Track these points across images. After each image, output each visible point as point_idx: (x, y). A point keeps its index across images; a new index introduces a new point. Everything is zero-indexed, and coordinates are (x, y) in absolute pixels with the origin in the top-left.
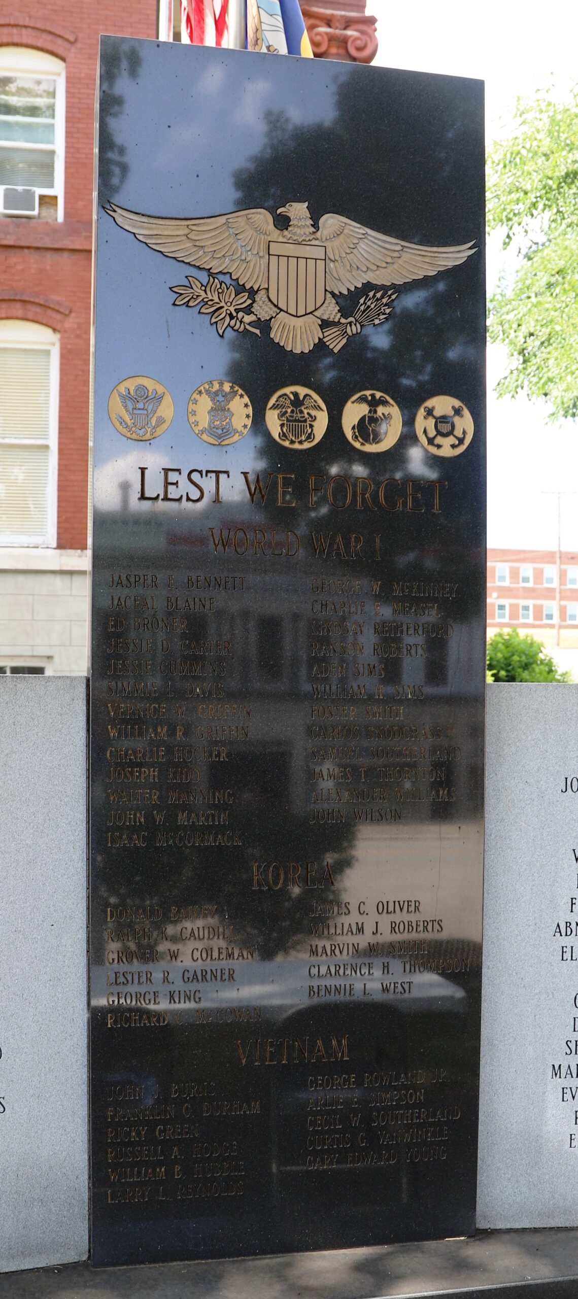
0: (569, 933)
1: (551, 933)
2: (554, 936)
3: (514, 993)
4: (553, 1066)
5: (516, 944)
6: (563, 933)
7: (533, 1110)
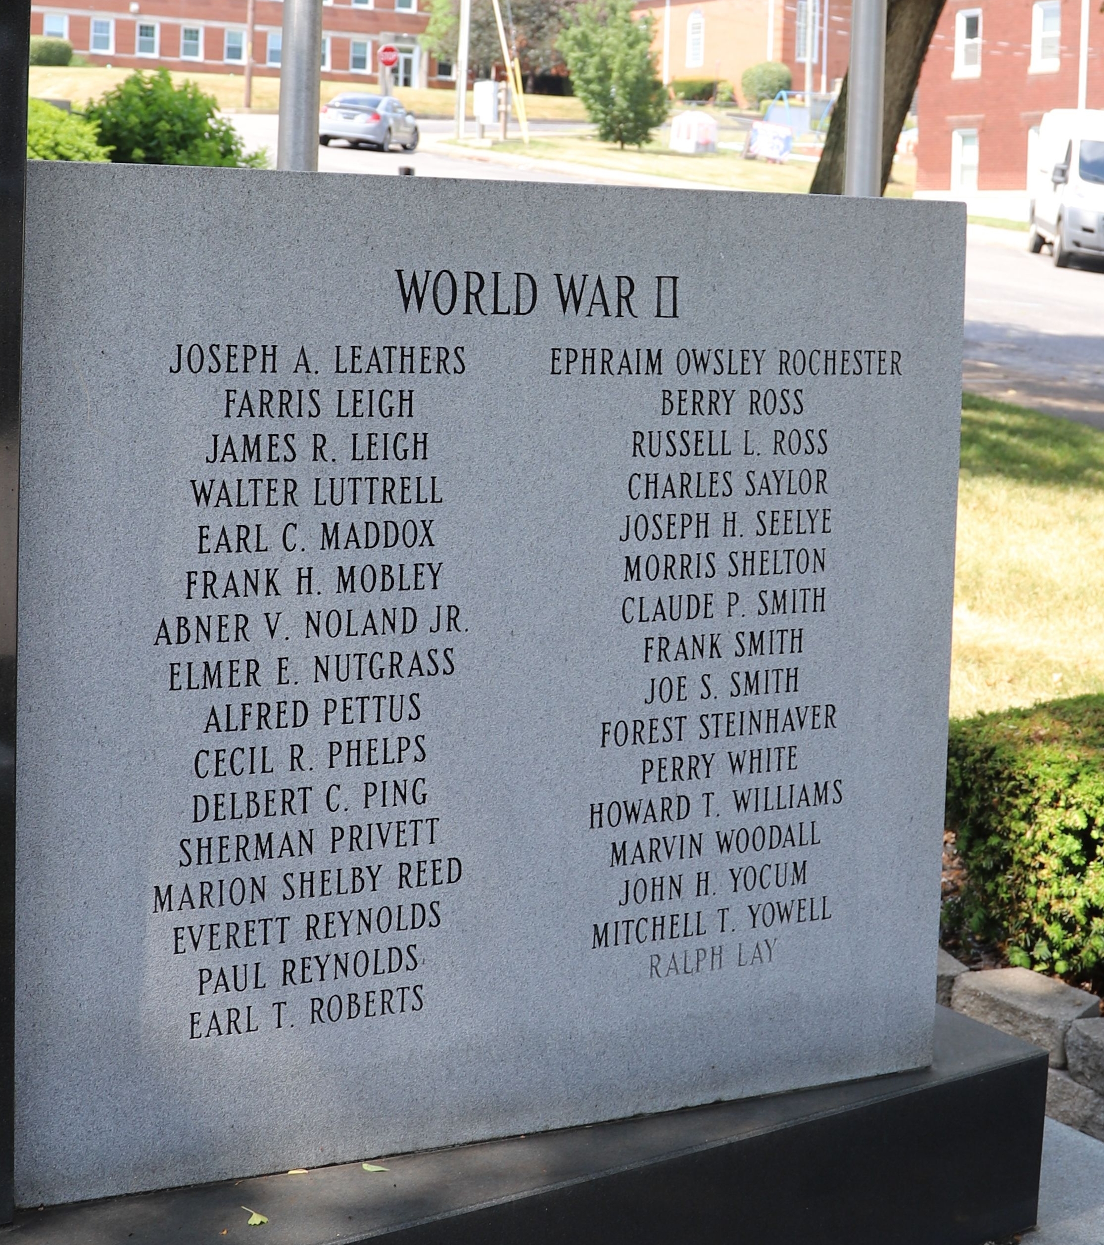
0: (183, 638)
1: (151, 639)
2: (156, 644)
3: (81, 755)
4: (157, 888)
5: (83, 662)
6: (173, 639)
7: (120, 974)
